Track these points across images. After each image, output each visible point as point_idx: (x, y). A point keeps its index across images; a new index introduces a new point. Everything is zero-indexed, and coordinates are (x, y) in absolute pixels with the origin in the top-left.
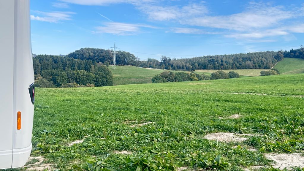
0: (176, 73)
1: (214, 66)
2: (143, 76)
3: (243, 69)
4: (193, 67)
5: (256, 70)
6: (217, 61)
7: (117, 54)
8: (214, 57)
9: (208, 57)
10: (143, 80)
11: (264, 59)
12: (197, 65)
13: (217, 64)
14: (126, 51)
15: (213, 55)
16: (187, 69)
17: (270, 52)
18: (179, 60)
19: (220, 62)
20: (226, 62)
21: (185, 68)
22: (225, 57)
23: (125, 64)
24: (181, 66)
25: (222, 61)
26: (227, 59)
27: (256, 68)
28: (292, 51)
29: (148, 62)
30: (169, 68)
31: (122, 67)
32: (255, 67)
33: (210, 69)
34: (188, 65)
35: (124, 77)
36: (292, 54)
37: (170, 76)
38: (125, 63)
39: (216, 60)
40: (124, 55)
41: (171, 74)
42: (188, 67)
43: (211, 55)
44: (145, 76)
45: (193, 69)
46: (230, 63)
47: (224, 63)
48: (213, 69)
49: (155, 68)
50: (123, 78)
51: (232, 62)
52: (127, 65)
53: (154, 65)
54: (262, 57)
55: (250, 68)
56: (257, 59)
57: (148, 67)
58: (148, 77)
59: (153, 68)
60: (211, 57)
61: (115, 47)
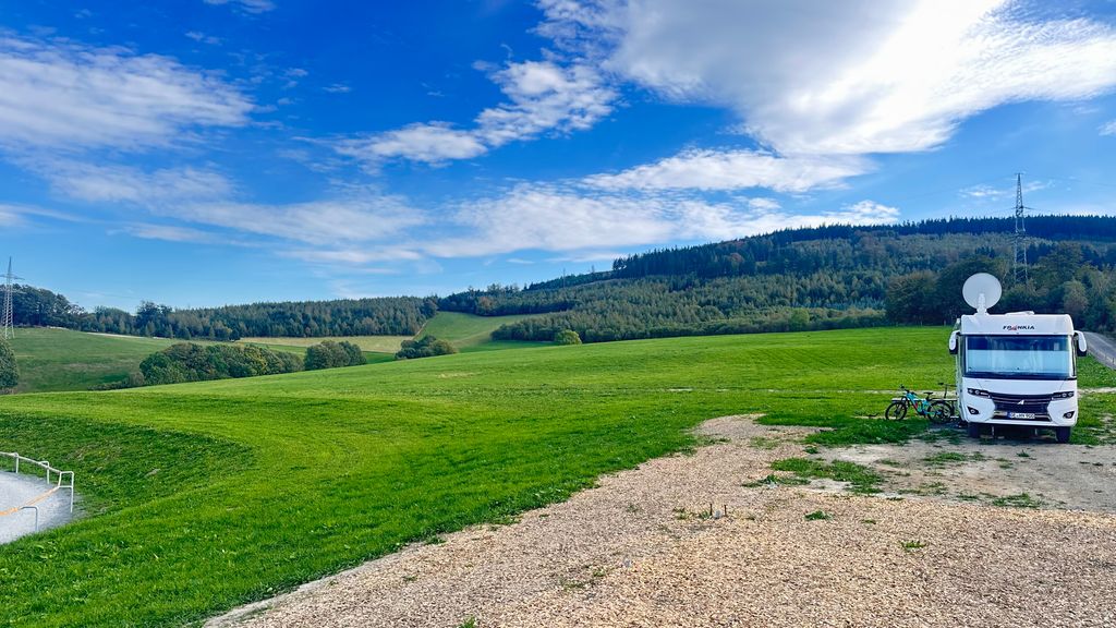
0: (209, 348)
1: (288, 329)
2: (104, 356)
3: (357, 335)
4: (234, 332)
5: (385, 337)
6: (293, 316)
7: (15, 297)
8: (280, 306)
9: (264, 306)
10: (109, 367)
11: (398, 313)
12: (242, 325)
13: (296, 324)
14: (38, 286)
15: (279, 301)
16: (216, 335)
17: (409, 299)
18: (183, 312)
19: (301, 319)
20: (314, 319)
21: (213, 332)
22: (310, 308)
23: (37, 323)
24: (200, 328)
25: (305, 317)
26: (317, 313)
27: (386, 334)
28: (453, 298)
29: (98, 315)
30: (167, 333)
31: (29, 332)
32: (382, 332)
33: (276, 336)
34: (220, 325)
35: (48, 361)
36: (454, 303)
37: (193, 355)
38: (38, 320)
39: (288, 314)
40: (36, 297)
41: (195, 349)
42: (221, 331)
43: (272, 301)
44: (113, 356)
45: (235, 337)
46: (325, 322)
47: (312, 322)
48: (284, 335)
49: (125, 333)
50: (44, 363)
51: (328, 318)
52: (45, 325)
53: (122, 325)
54: (396, 310)
55: (372, 334)
56: (385, 312)
57: (101, 331)
58: (122, 358)
59: (119, 333)
60: (273, 306)
61: (9, 276)
